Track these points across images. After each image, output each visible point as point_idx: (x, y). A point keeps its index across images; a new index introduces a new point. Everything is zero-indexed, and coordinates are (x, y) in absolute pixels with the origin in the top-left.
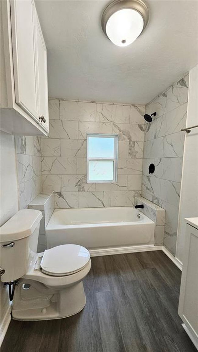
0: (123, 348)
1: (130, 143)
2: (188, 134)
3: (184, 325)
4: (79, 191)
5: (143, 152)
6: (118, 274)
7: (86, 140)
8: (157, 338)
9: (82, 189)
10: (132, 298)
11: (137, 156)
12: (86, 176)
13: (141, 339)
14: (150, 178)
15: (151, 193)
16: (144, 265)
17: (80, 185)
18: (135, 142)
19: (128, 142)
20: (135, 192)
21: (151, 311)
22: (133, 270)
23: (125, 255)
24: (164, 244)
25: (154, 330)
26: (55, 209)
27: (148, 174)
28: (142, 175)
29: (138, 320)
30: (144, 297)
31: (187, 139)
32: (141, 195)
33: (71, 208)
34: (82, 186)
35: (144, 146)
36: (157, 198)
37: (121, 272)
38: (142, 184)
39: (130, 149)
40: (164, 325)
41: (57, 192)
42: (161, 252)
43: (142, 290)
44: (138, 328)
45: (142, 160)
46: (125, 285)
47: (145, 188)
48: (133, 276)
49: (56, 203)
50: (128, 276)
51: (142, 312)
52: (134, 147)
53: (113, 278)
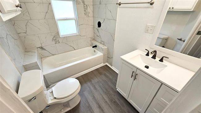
0: (100, 105)
1: (84, 6)
2: (120, 6)
3: (117, 90)
4: (56, 43)
5: (93, 12)
6: (91, 81)
7: (50, 4)
8: (110, 97)
9: (57, 42)
10: (99, 88)
11: (90, 15)
12: (58, 33)
13: (105, 100)
14: (99, 30)
15: (100, 38)
16: (101, 74)
17: (55, 40)
18: (88, 6)
19: (83, 5)
20: (91, 38)
21: (106, 90)
22: (97, 77)
23: (92, 71)
24: (107, 62)
25: (108, 95)
26: (42, 58)
27: (98, 28)
28: (94, 27)
29: (103, 95)
30: (103, 86)
31: (119, 10)
32: (94, 39)
33: (54, 55)
34: (57, 40)
35: (93, 8)
36: (103, 42)
37: (92, 80)
38: (94, 33)
39: (85, 11)
40: (111, 92)
41: (39, 47)
42: (106, 65)
43: (102, 84)
44: (103, 97)
45: (93, 18)
46: (95, 85)
47: (96, 36)
48: (97, 79)
49: (40, 55)
50: (95, 80)
51: (103, 91)
52: (87, 9)
53: (89, 84)
